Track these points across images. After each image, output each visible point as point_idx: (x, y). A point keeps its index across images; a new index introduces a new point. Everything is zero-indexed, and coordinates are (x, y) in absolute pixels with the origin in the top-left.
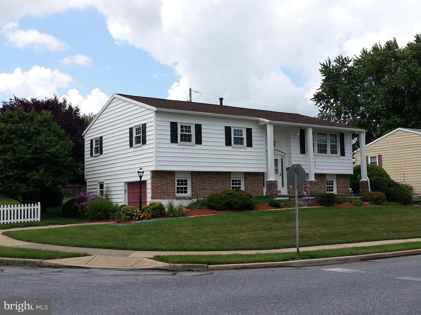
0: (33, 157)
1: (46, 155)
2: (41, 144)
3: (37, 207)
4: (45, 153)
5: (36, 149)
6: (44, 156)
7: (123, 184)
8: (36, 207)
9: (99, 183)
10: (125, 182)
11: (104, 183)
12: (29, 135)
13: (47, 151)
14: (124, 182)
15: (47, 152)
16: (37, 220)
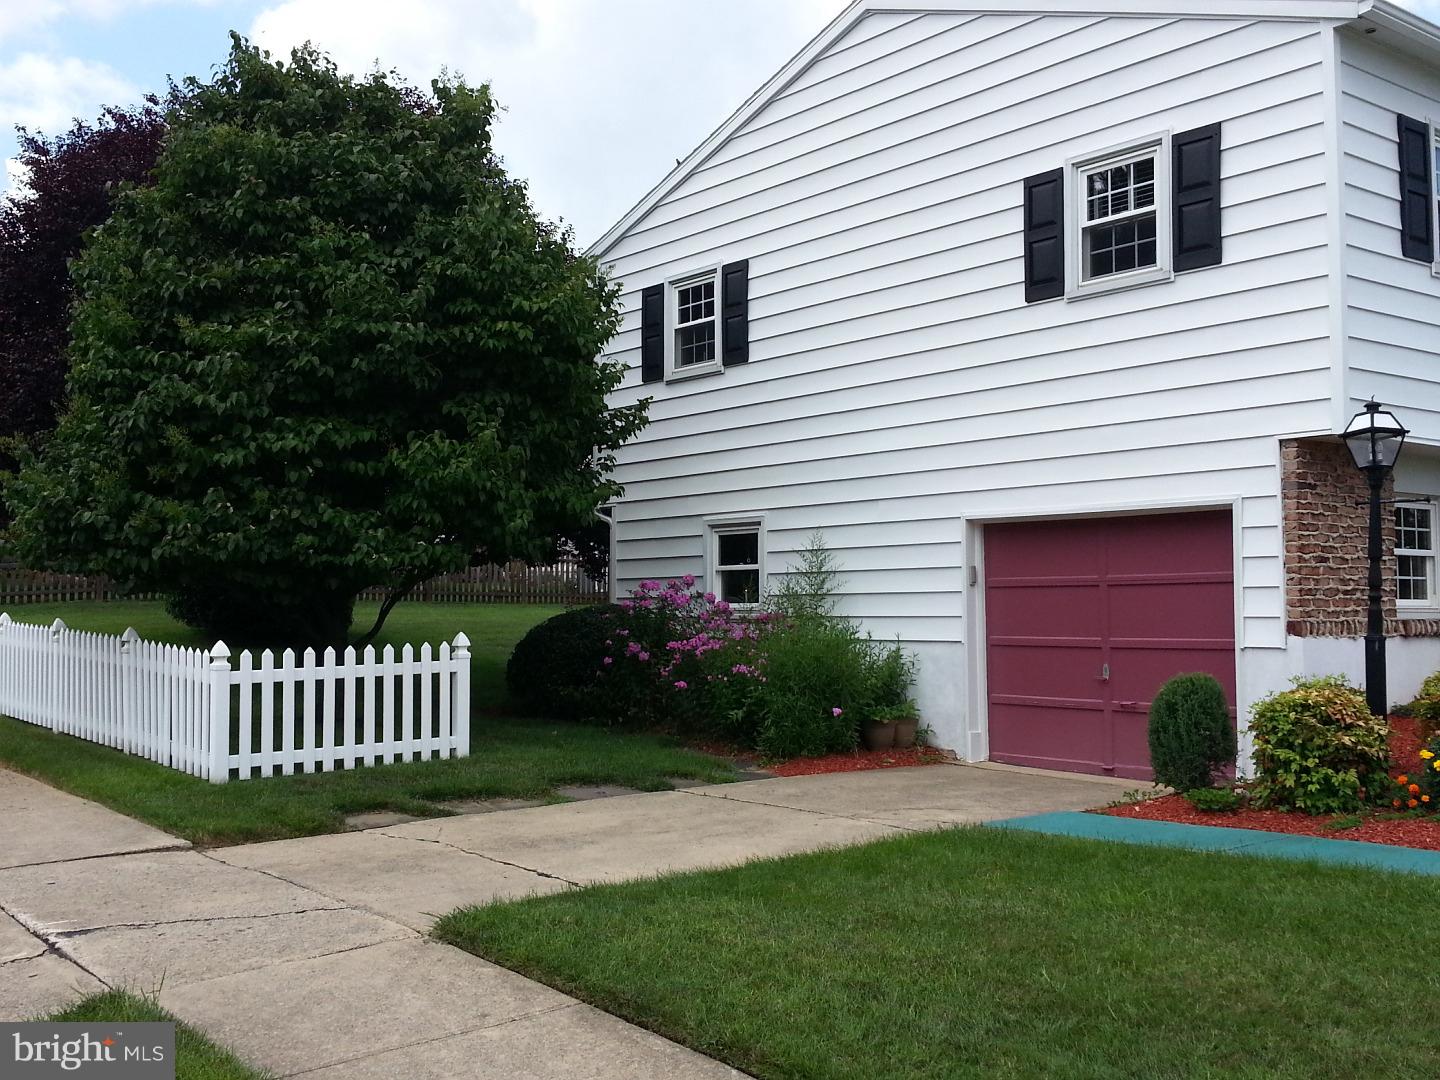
0: (430, 342)
1: (512, 334)
2: (484, 261)
3: (454, 666)
4: (504, 317)
5: (450, 289)
6: (498, 334)
7: (958, 532)
8: (444, 667)
9: (713, 527)
10: (970, 522)
11: (767, 525)
12: (392, 206)
13: (520, 307)
14: (963, 522)
15: (519, 315)
16: (452, 751)
